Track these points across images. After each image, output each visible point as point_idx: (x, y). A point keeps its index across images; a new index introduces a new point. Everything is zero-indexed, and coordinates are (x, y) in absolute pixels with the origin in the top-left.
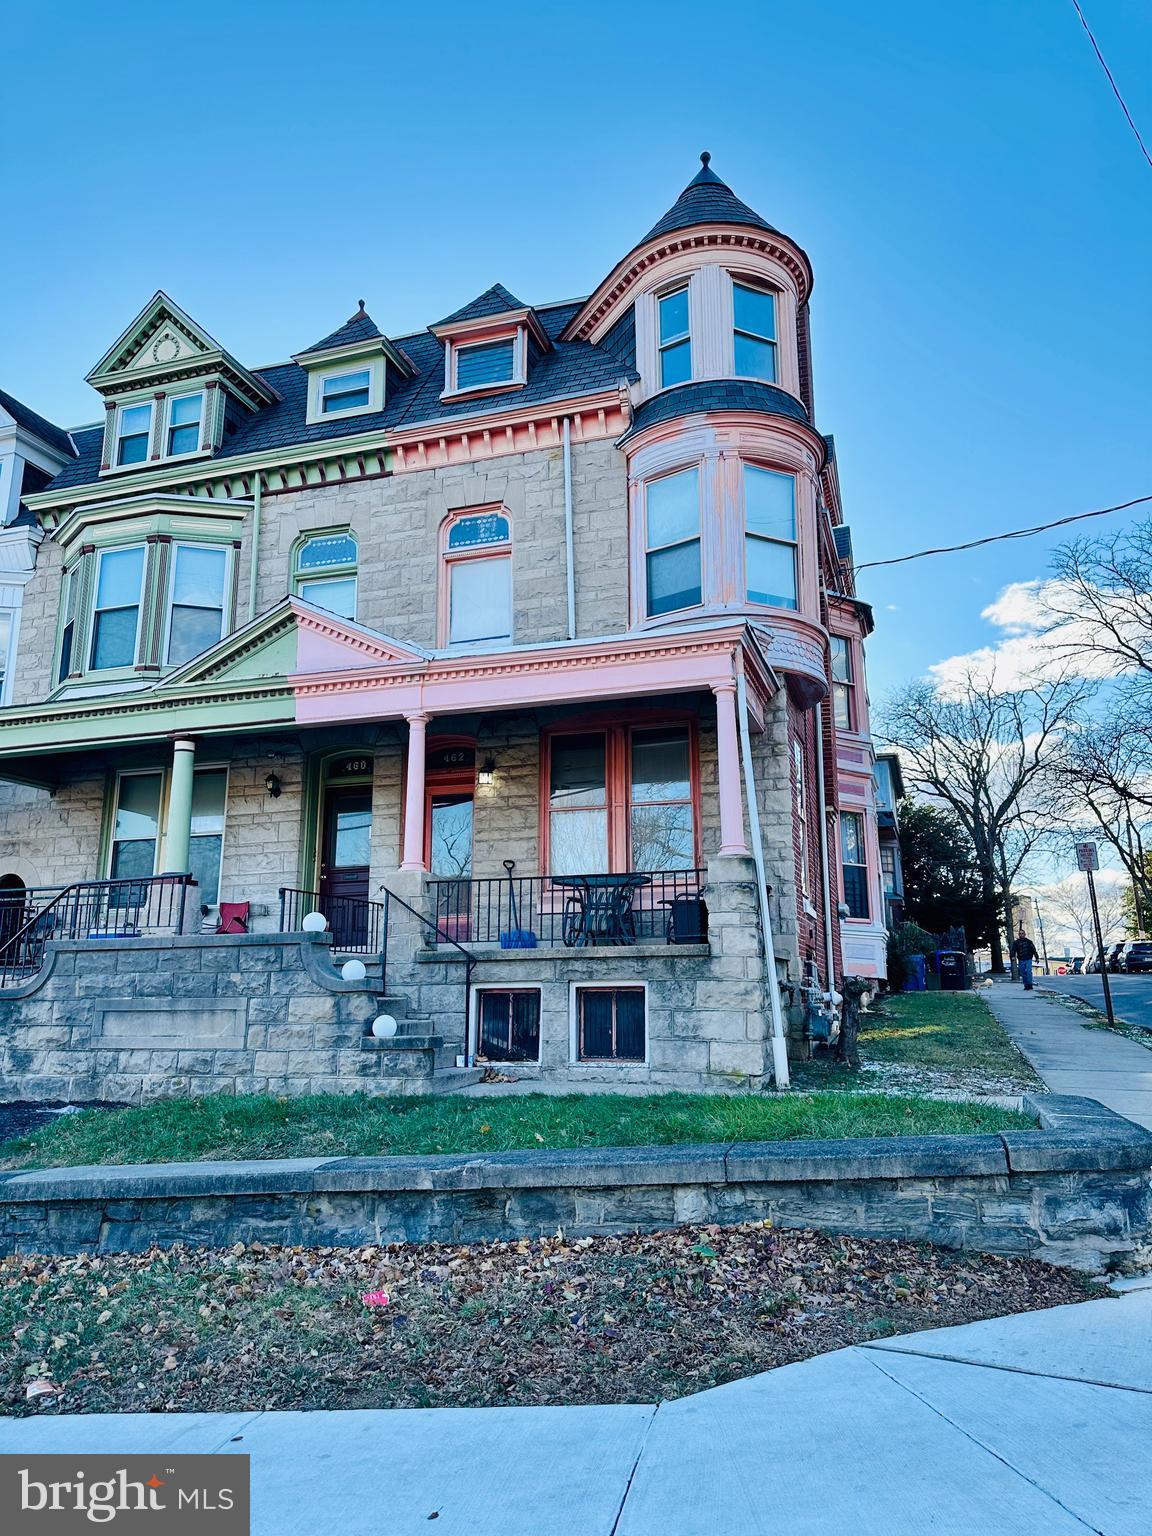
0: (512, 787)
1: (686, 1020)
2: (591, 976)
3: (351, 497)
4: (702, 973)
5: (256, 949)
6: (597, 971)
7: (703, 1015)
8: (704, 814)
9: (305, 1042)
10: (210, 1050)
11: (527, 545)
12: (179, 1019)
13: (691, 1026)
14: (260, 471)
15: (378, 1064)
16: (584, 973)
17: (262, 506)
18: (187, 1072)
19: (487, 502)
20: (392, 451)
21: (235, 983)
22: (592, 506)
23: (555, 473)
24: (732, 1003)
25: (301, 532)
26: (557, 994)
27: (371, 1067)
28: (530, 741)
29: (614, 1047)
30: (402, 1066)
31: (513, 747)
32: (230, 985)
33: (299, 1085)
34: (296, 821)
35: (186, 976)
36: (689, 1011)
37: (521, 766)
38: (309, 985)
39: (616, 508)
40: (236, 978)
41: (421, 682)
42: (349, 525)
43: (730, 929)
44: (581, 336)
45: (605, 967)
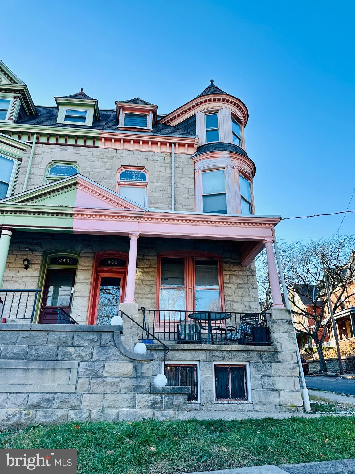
0: (145, 276)
1: (269, 381)
2: (223, 359)
3: (78, 152)
4: (274, 359)
5: (84, 334)
6: (226, 357)
7: (276, 378)
8: (226, 295)
9: (115, 388)
10: (51, 393)
11: (155, 184)
12: (31, 373)
13: (271, 384)
14: (37, 133)
15: (162, 401)
16: (220, 357)
17: (35, 147)
18: (35, 407)
19: (138, 166)
20: (100, 139)
21: (70, 353)
22: (182, 176)
23: (167, 162)
24: (288, 373)
25: (52, 160)
26: (208, 367)
27: (158, 403)
28: (154, 258)
29: (230, 394)
30: (176, 403)
31: (146, 260)
32: (67, 353)
33: (112, 414)
34: (35, 281)
35: (38, 347)
36: (269, 376)
37: (149, 268)
38: (118, 355)
39: (191, 178)
40: (71, 350)
41: (139, 220)
42: (76, 162)
43: (284, 340)
44: (167, 123)
45: (231, 355)
